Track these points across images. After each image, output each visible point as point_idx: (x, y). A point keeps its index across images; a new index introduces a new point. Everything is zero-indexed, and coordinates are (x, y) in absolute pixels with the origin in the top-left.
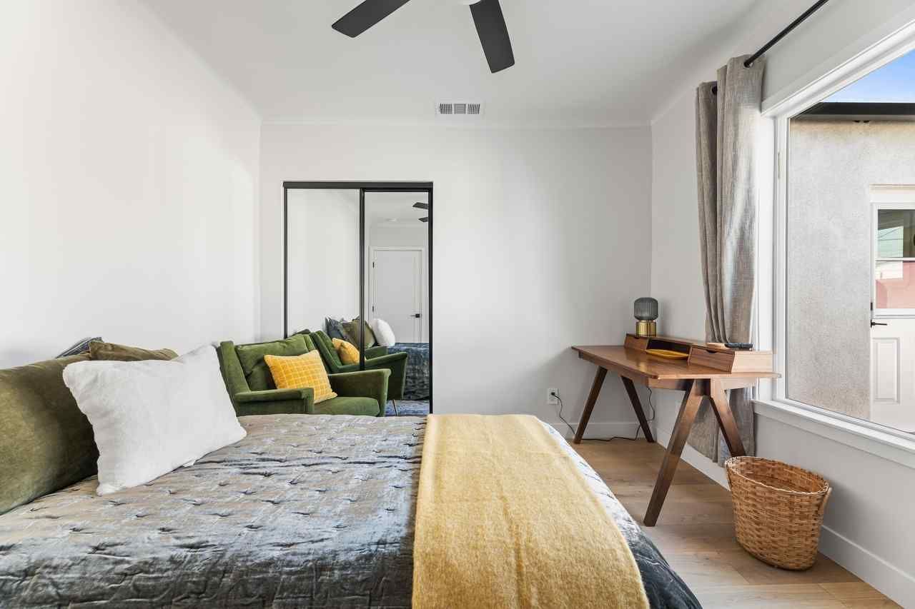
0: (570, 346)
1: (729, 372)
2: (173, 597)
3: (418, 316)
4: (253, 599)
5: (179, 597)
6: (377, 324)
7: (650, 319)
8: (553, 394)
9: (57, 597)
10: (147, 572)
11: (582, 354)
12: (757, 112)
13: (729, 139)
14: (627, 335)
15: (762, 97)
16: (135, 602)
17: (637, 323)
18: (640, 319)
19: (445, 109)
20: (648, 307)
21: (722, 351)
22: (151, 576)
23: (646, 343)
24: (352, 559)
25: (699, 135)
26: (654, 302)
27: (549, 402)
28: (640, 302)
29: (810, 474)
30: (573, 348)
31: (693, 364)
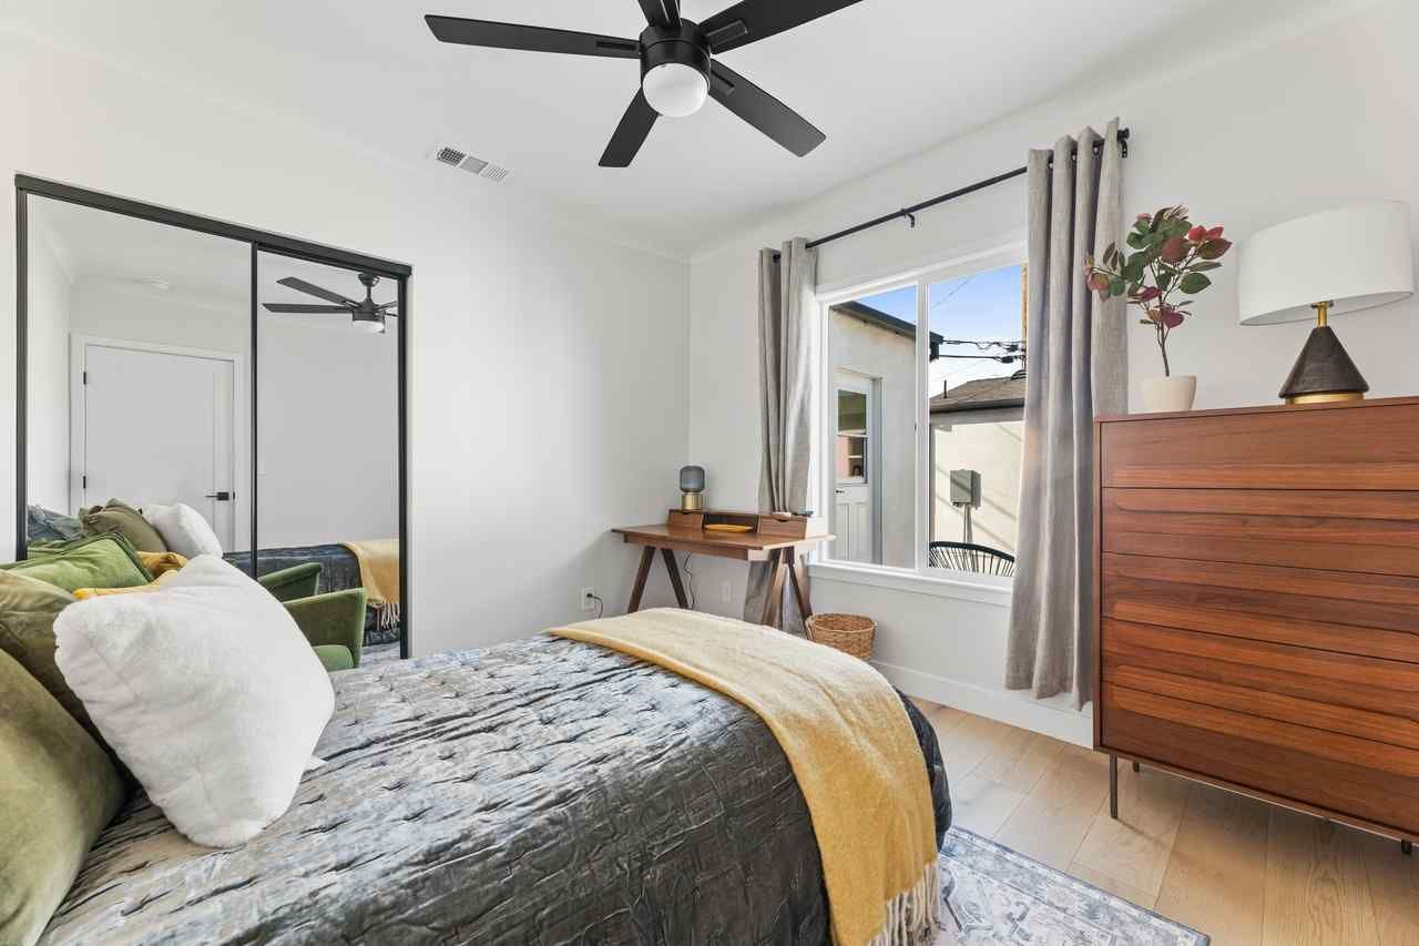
0: (609, 528)
1: (803, 538)
2: (587, 854)
3: (223, 496)
4: (668, 815)
5: (595, 851)
6: (177, 516)
7: (697, 491)
8: (589, 596)
9: (436, 933)
10: (535, 847)
11: (628, 536)
12: (812, 294)
13: (794, 317)
14: (671, 511)
15: (816, 284)
16: (548, 881)
17: (683, 497)
18: (686, 491)
19: (450, 156)
20: (695, 478)
21: (792, 519)
22: (541, 848)
23: (700, 519)
24: (723, 743)
25: (762, 299)
26: (700, 471)
27: (583, 607)
28: (686, 470)
29: (858, 617)
30: (613, 531)
31: (765, 535)
